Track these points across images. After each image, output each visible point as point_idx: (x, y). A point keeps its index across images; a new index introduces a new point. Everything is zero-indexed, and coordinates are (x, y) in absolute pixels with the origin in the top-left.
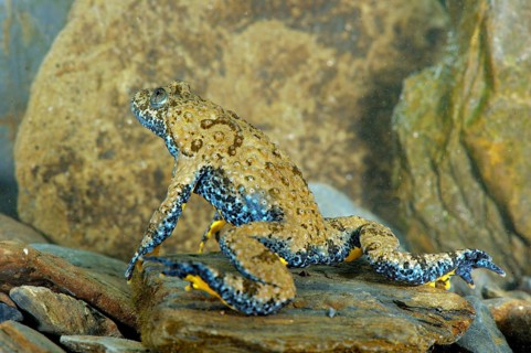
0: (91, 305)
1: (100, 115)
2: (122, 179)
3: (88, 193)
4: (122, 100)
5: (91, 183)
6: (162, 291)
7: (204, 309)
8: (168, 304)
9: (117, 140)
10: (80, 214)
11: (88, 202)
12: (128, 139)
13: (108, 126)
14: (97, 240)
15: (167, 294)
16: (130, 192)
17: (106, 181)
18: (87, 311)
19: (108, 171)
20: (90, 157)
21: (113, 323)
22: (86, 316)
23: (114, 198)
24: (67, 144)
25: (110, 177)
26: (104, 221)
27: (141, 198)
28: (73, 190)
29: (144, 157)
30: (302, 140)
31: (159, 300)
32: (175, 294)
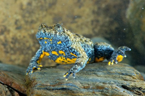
0: (9, 87)
1: (16, 13)
2: (24, 37)
3: (12, 42)
4: (24, 7)
5: (13, 39)
6: (35, 82)
7: (50, 90)
8: (37, 87)
9: (23, 22)
10: (9, 50)
11: (12, 45)
12: (27, 22)
13: (19, 17)
14: (15, 60)
15: (37, 83)
16: (27, 42)
17: (18, 38)
18: (7, 89)
19: (19, 34)
20: (12, 29)
21: (17, 93)
22: (7, 91)
23: (22, 44)
24: (4, 24)
25: (20, 36)
26: (18, 53)
27: (32, 44)
28: (6, 41)
29: (33, 28)
30: (92, 21)
31: (34, 86)
32: (40, 83)
